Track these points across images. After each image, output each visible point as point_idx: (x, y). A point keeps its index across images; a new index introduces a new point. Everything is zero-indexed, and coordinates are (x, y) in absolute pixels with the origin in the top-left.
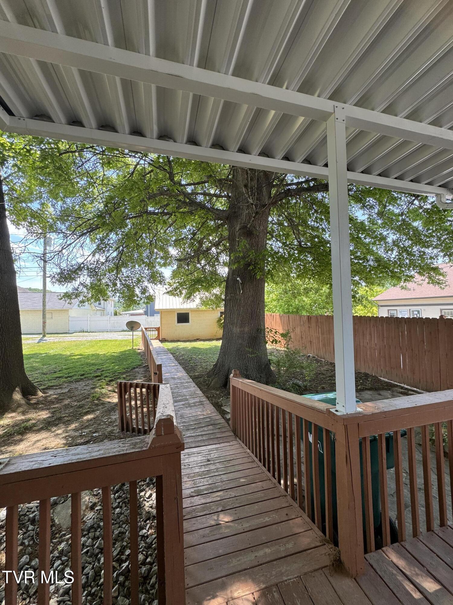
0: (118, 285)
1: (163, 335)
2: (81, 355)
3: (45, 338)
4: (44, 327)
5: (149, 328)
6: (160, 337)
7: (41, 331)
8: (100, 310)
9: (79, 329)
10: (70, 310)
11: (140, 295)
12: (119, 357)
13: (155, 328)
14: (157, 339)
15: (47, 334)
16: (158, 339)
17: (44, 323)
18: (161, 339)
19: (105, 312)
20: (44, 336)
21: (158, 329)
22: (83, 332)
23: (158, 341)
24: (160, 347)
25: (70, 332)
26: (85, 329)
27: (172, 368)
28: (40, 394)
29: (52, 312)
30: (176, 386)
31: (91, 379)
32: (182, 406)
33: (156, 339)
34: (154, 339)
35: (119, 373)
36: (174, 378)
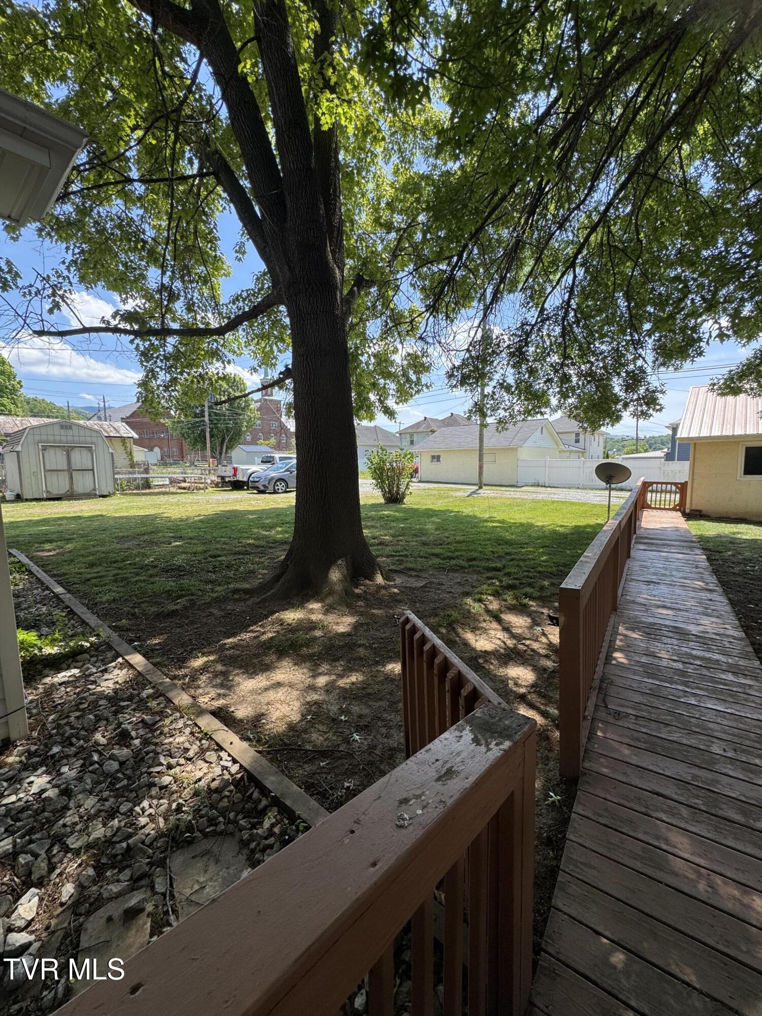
0: (574, 379)
1: (694, 501)
2: (502, 522)
3: (480, 491)
4: (481, 474)
5: (657, 483)
6: (688, 506)
7: (477, 481)
8: (576, 451)
9: (532, 481)
10: (519, 449)
11: (622, 395)
12: (565, 536)
13: (675, 484)
14: (676, 510)
15: (485, 485)
16: (679, 510)
17: (481, 467)
18: (687, 511)
19: (587, 454)
20: (480, 488)
21: (682, 488)
22: (538, 486)
23: (679, 514)
24: (677, 529)
25: (519, 484)
26: (541, 482)
27: (693, 594)
28: (379, 579)
29: (494, 451)
30: (680, 666)
31: (479, 573)
32: (670, 790)
33: (674, 509)
34: (669, 509)
35: (539, 572)
36: (681, 634)
